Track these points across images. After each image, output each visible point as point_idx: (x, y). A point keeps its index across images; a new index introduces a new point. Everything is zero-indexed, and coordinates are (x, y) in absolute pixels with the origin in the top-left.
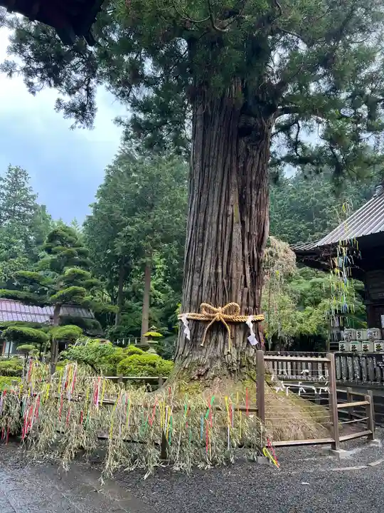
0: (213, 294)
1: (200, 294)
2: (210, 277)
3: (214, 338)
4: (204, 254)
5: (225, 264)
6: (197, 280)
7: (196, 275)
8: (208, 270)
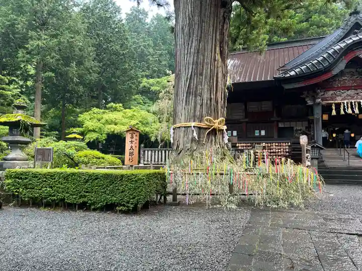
0: (209, 112)
1: (201, 110)
2: (207, 101)
3: (210, 139)
4: (203, 85)
5: (214, 93)
6: (199, 102)
7: (199, 98)
8: (206, 96)
